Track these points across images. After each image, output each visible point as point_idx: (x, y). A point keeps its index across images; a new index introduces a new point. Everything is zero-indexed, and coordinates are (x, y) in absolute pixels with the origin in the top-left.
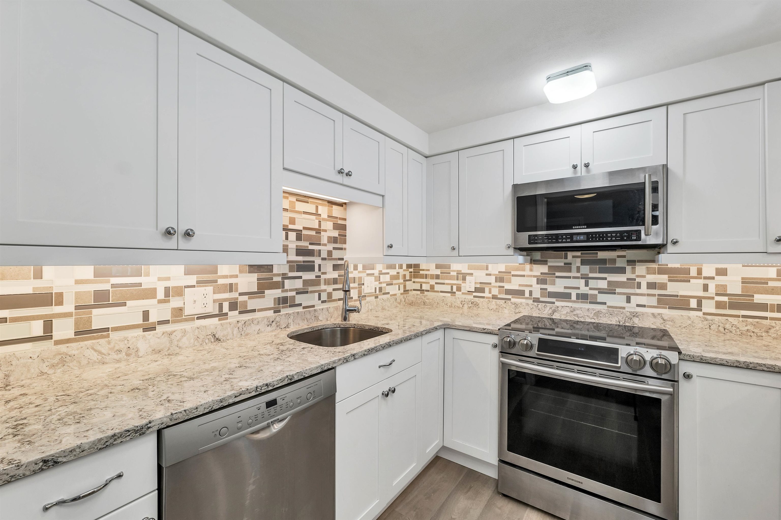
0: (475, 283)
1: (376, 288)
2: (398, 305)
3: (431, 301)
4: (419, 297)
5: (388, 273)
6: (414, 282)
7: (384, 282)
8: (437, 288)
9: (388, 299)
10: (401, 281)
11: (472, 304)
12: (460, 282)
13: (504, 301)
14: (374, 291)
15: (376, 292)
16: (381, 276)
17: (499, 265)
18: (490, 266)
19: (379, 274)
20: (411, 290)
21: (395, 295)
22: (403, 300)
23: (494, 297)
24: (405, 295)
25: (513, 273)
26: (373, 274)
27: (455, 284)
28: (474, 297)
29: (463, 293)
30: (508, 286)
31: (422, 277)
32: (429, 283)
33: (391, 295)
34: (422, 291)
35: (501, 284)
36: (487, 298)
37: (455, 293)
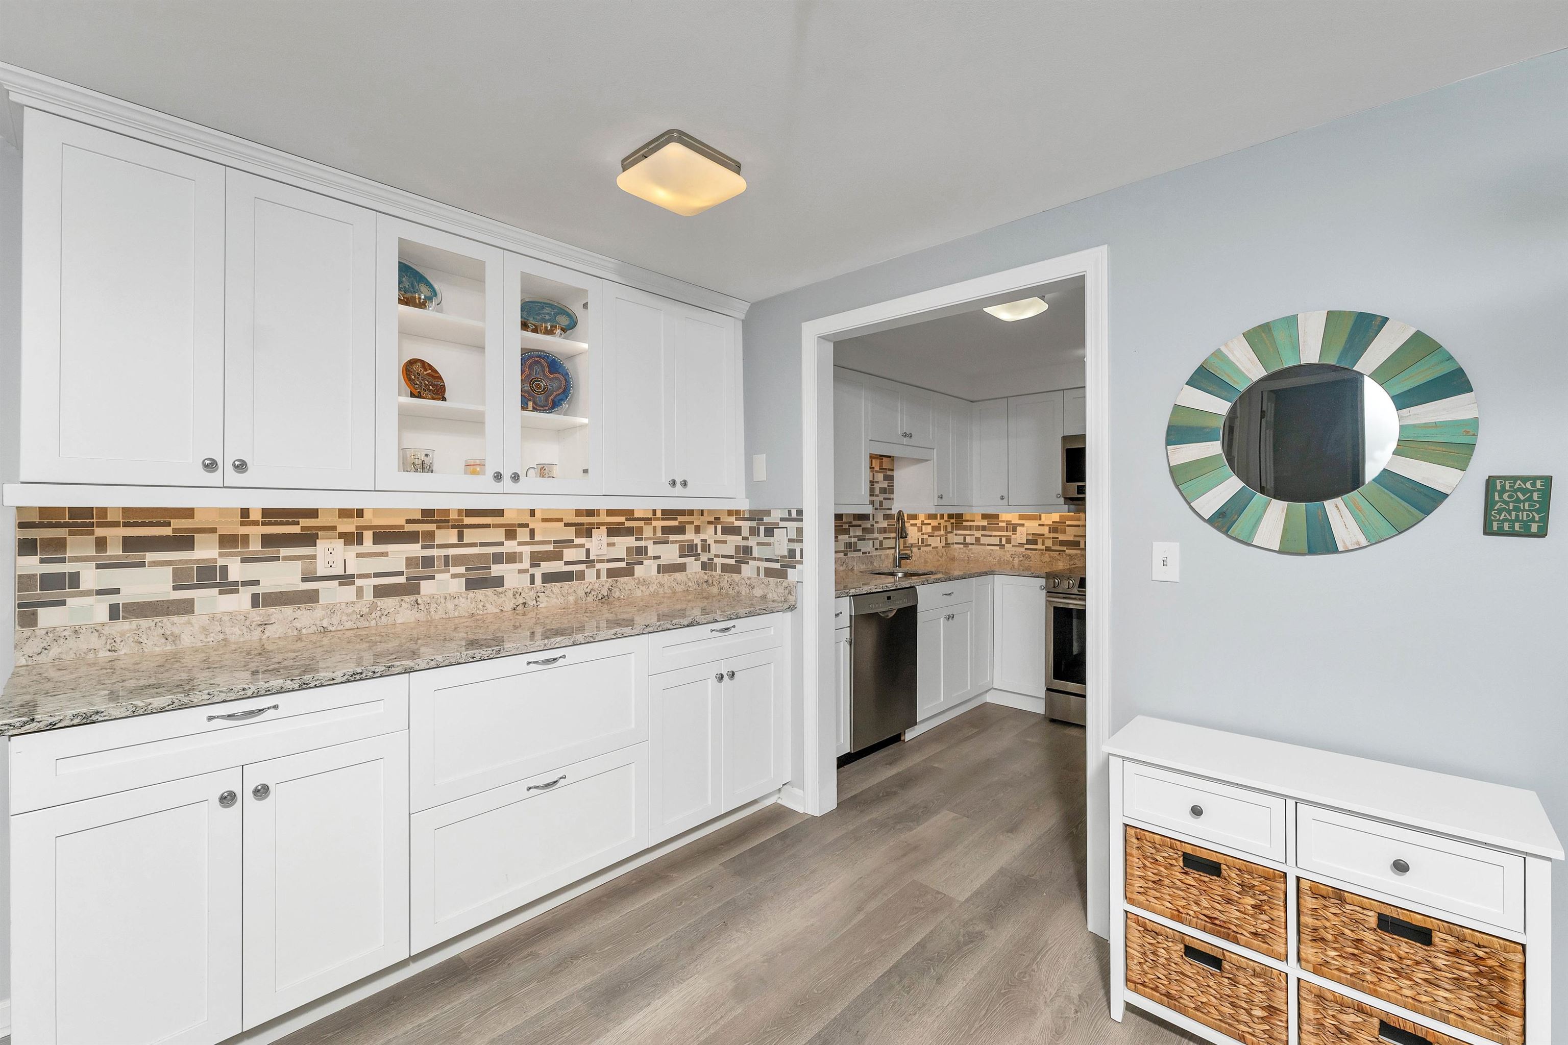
0: (1027, 534)
1: (918, 539)
2: (940, 559)
3: (976, 555)
4: (962, 551)
5: (930, 524)
6: (956, 535)
7: (926, 534)
8: (984, 540)
9: (930, 551)
10: (942, 532)
11: (1023, 557)
12: (1009, 534)
13: (1058, 553)
14: (917, 542)
15: (918, 543)
16: (923, 526)
17: (1053, 514)
18: (1043, 516)
19: (922, 524)
20: (953, 544)
21: (937, 547)
22: (945, 554)
23: (1048, 549)
24: (947, 549)
25: (1068, 523)
26: (916, 524)
27: (1004, 536)
28: (1026, 549)
29: (1013, 546)
30: (1062, 537)
31: (966, 528)
32: (974, 535)
33: (933, 548)
34: (965, 544)
35: (1055, 535)
36: (1040, 550)
37: (1004, 545)
